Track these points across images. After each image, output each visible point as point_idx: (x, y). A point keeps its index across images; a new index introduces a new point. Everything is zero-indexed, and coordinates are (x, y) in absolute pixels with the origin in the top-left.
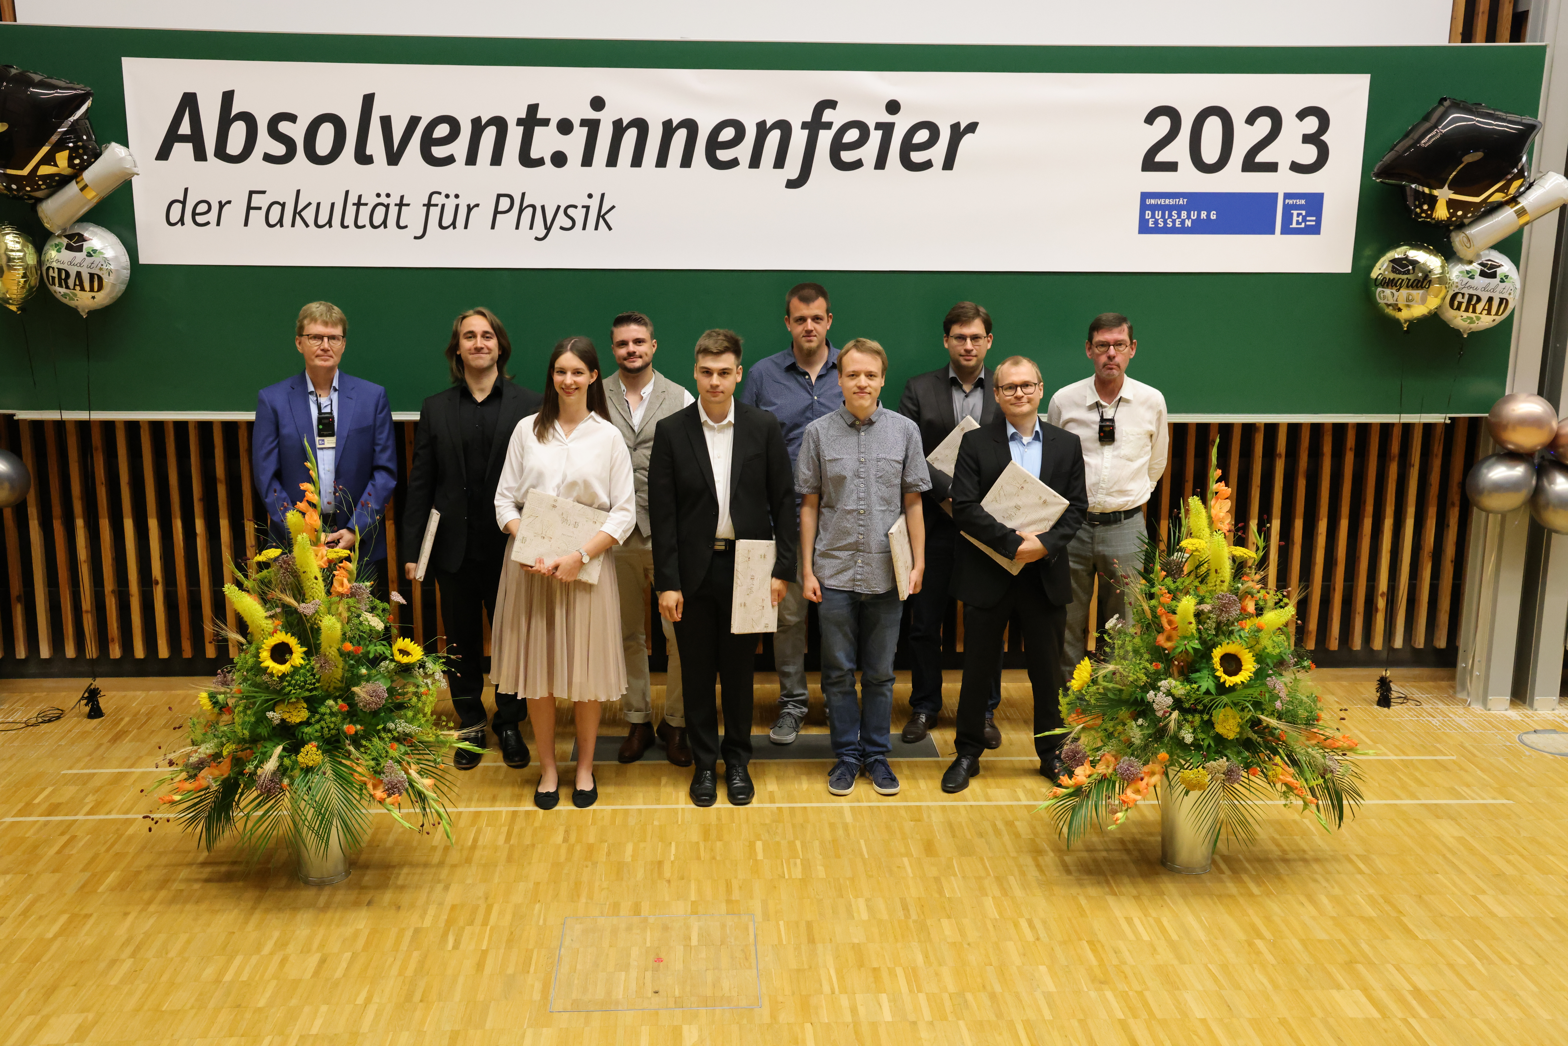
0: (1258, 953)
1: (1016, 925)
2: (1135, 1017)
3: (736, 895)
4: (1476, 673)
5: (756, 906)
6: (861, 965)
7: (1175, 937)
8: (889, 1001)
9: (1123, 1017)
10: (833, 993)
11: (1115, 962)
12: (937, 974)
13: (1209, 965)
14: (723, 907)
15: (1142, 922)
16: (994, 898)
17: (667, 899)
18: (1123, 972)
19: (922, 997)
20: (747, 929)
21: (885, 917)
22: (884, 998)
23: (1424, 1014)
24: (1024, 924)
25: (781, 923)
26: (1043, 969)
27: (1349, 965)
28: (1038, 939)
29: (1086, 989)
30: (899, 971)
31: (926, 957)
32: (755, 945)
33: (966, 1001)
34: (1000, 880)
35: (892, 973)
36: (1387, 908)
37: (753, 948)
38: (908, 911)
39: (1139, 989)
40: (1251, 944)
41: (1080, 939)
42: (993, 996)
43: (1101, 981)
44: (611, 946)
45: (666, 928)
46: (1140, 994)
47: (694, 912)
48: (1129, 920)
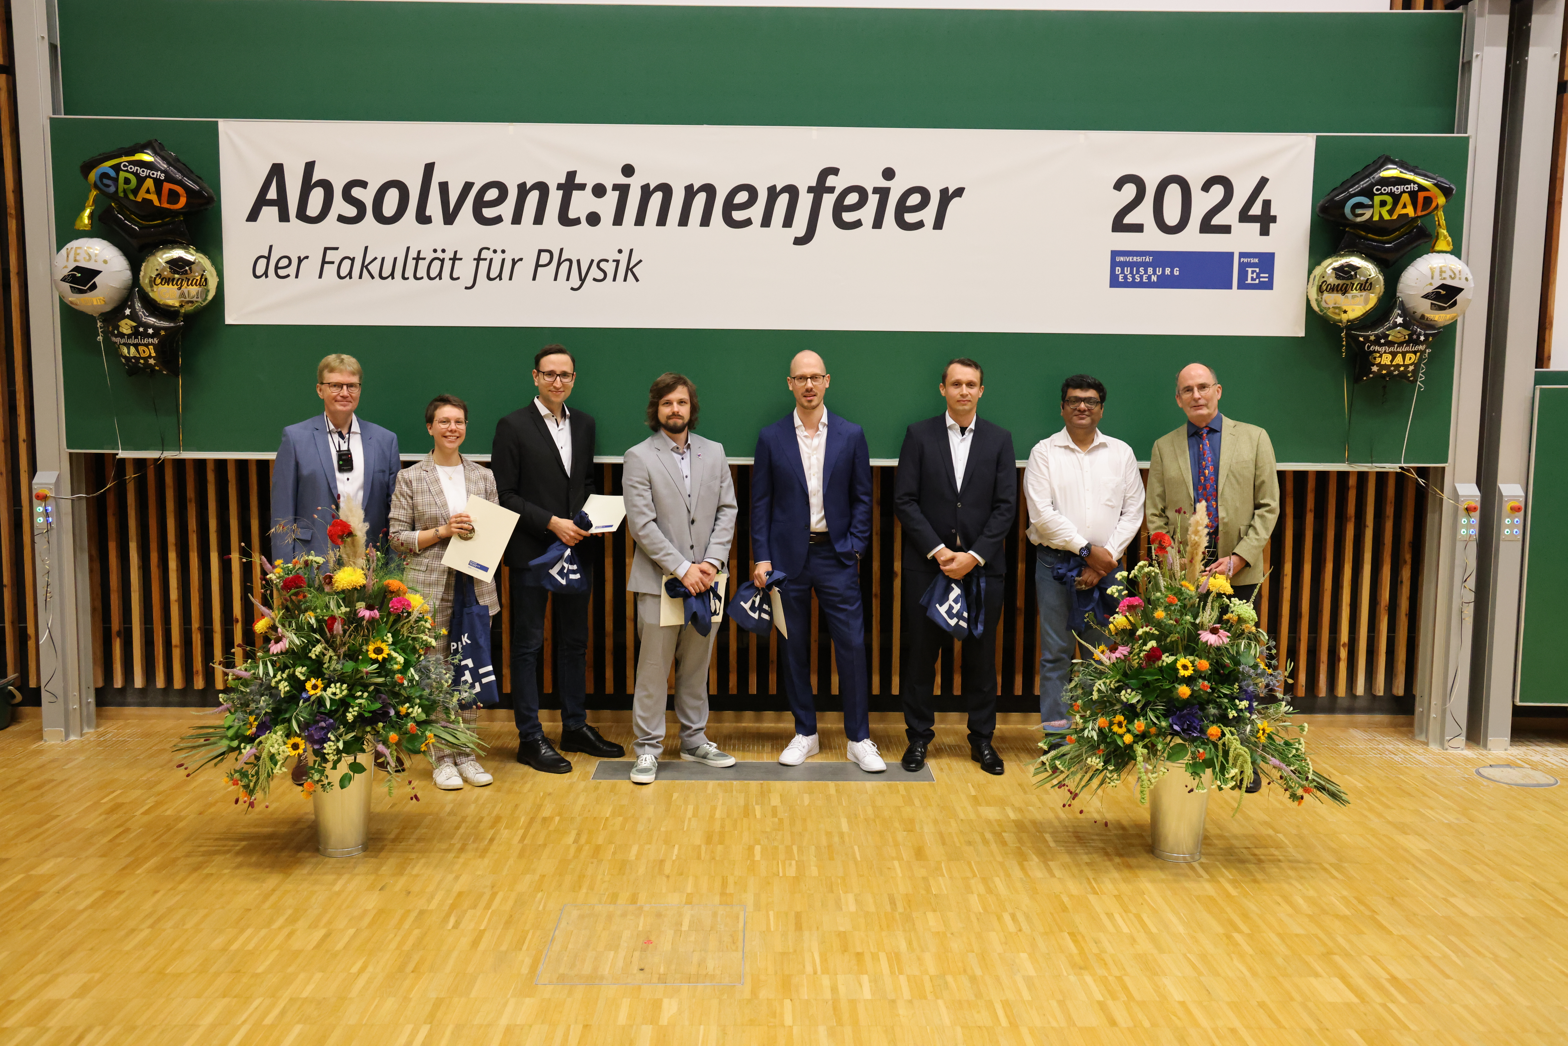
0: (1236, 944)
1: (999, 918)
2: (1114, 998)
3: (730, 889)
4: (1433, 715)
5: (749, 898)
6: (845, 949)
7: (1154, 930)
8: (870, 981)
9: (1101, 999)
10: (815, 973)
11: (1095, 950)
12: (919, 959)
13: (1188, 955)
14: (717, 899)
15: (1122, 917)
16: (979, 895)
17: (664, 891)
18: (1103, 960)
19: (903, 979)
20: (738, 918)
21: (872, 908)
22: (865, 979)
23: (1403, 1000)
24: (1007, 918)
25: (771, 913)
26: (1024, 956)
27: (1327, 956)
28: (1020, 930)
29: (1065, 974)
30: (883, 956)
31: (910, 943)
32: (744, 931)
33: (946, 983)
34: (985, 880)
35: (875, 957)
36: (1362, 908)
37: (741, 935)
38: (895, 905)
39: (1118, 974)
40: (1229, 937)
41: (1061, 930)
42: (973, 979)
43: (1081, 966)
44: (604, 929)
45: (659, 915)
46: (1119, 979)
47: (689, 902)
48: (1110, 916)
